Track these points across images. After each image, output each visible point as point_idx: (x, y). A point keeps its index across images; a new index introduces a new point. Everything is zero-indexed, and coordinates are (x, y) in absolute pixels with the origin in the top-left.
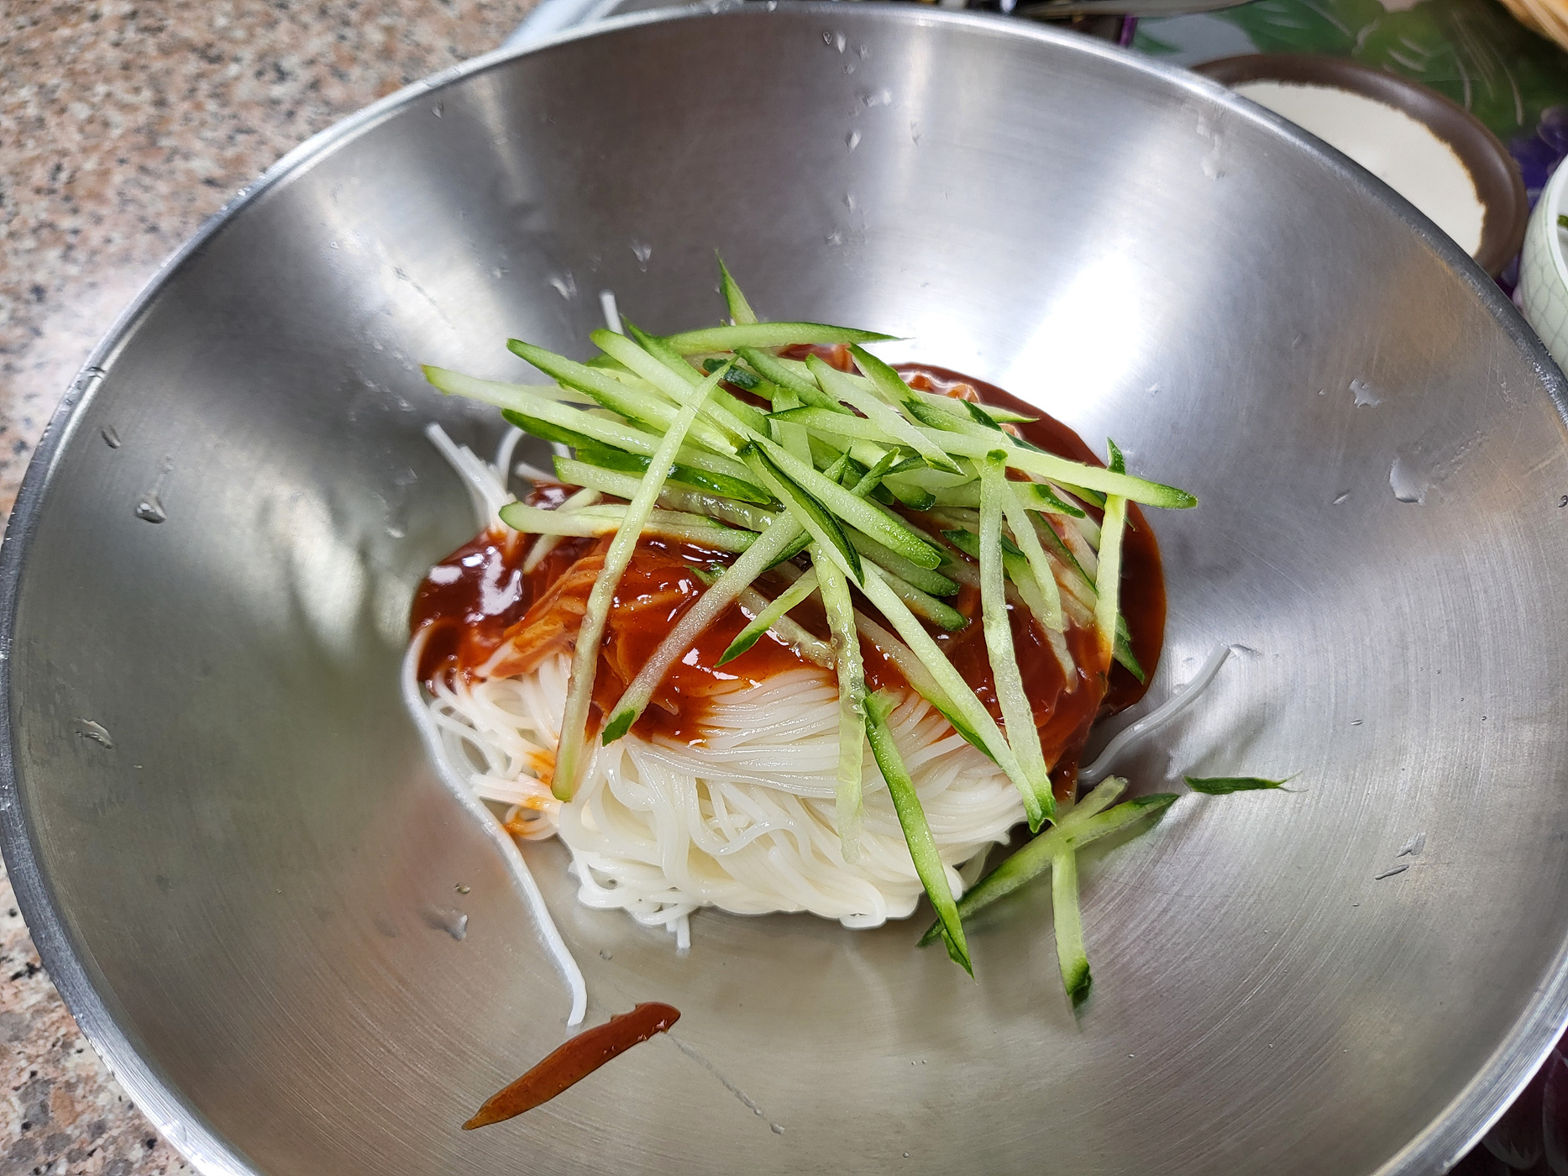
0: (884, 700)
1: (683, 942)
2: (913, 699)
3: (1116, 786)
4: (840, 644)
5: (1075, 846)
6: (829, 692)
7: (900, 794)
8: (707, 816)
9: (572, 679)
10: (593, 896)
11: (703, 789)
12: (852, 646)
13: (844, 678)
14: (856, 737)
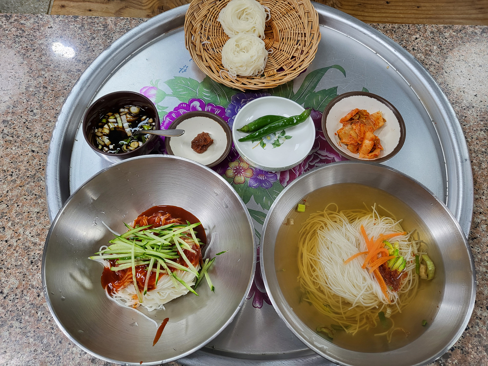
0: (175, 272)
1: (164, 309)
2: (178, 270)
3: (208, 260)
4: (166, 269)
5: (206, 270)
6: (168, 275)
7: (182, 282)
8: (160, 295)
9: (135, 289)
10: (150, 310)
11: (158, 293)
12: (168, 269)
13: (169, 273)
14: (173, 279)
